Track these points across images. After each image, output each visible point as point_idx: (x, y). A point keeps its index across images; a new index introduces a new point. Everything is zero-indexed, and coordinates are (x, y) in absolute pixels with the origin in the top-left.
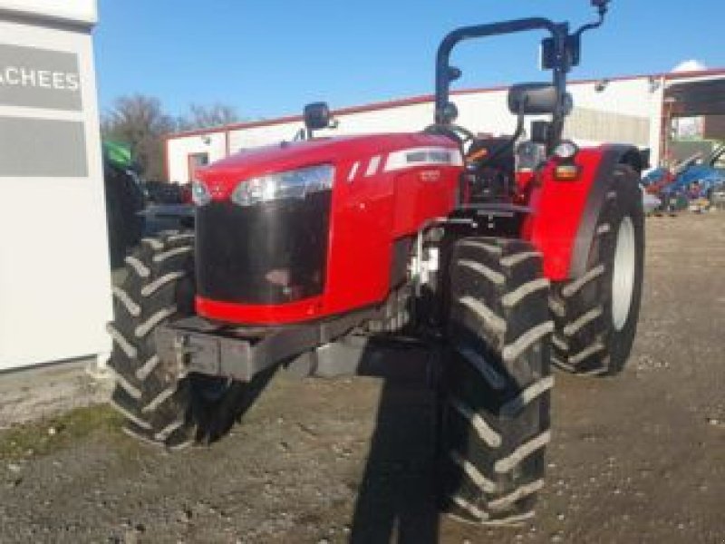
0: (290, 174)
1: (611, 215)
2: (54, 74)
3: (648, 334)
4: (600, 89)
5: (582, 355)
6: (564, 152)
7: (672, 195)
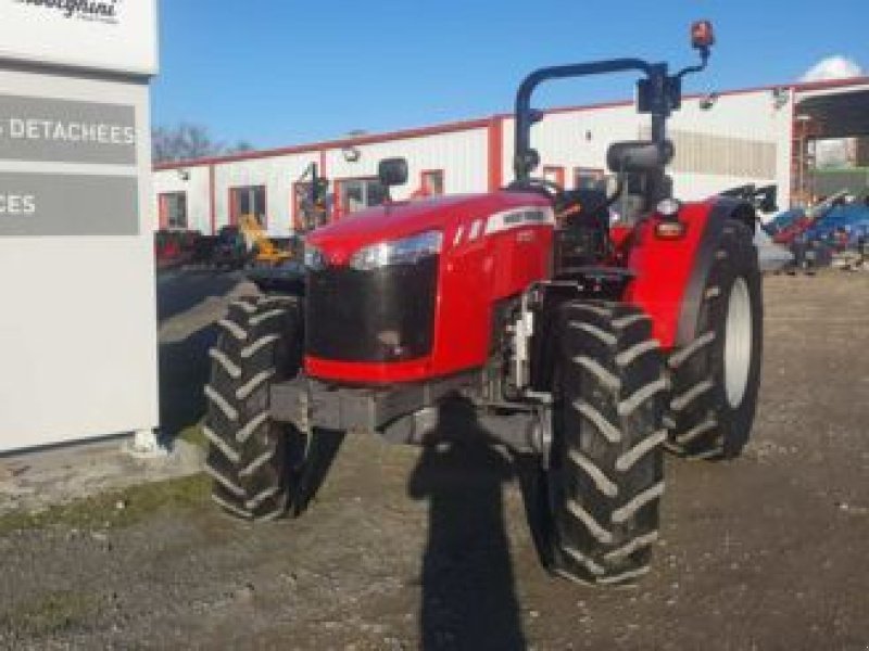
0: (404, 241)
1: (722, 278)
2: (113, 128)
3: (772, 418)
4: (706, 106)
5: (692, 434)
6: (667, 208)
7: (809, 247)
